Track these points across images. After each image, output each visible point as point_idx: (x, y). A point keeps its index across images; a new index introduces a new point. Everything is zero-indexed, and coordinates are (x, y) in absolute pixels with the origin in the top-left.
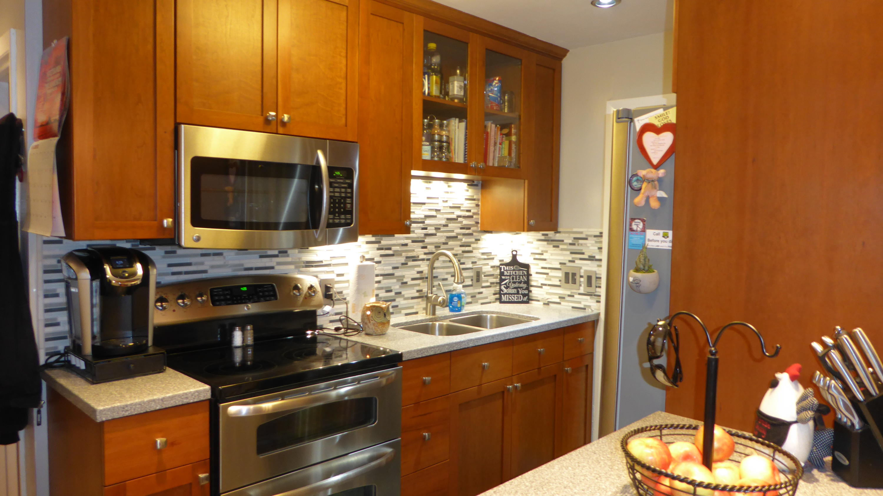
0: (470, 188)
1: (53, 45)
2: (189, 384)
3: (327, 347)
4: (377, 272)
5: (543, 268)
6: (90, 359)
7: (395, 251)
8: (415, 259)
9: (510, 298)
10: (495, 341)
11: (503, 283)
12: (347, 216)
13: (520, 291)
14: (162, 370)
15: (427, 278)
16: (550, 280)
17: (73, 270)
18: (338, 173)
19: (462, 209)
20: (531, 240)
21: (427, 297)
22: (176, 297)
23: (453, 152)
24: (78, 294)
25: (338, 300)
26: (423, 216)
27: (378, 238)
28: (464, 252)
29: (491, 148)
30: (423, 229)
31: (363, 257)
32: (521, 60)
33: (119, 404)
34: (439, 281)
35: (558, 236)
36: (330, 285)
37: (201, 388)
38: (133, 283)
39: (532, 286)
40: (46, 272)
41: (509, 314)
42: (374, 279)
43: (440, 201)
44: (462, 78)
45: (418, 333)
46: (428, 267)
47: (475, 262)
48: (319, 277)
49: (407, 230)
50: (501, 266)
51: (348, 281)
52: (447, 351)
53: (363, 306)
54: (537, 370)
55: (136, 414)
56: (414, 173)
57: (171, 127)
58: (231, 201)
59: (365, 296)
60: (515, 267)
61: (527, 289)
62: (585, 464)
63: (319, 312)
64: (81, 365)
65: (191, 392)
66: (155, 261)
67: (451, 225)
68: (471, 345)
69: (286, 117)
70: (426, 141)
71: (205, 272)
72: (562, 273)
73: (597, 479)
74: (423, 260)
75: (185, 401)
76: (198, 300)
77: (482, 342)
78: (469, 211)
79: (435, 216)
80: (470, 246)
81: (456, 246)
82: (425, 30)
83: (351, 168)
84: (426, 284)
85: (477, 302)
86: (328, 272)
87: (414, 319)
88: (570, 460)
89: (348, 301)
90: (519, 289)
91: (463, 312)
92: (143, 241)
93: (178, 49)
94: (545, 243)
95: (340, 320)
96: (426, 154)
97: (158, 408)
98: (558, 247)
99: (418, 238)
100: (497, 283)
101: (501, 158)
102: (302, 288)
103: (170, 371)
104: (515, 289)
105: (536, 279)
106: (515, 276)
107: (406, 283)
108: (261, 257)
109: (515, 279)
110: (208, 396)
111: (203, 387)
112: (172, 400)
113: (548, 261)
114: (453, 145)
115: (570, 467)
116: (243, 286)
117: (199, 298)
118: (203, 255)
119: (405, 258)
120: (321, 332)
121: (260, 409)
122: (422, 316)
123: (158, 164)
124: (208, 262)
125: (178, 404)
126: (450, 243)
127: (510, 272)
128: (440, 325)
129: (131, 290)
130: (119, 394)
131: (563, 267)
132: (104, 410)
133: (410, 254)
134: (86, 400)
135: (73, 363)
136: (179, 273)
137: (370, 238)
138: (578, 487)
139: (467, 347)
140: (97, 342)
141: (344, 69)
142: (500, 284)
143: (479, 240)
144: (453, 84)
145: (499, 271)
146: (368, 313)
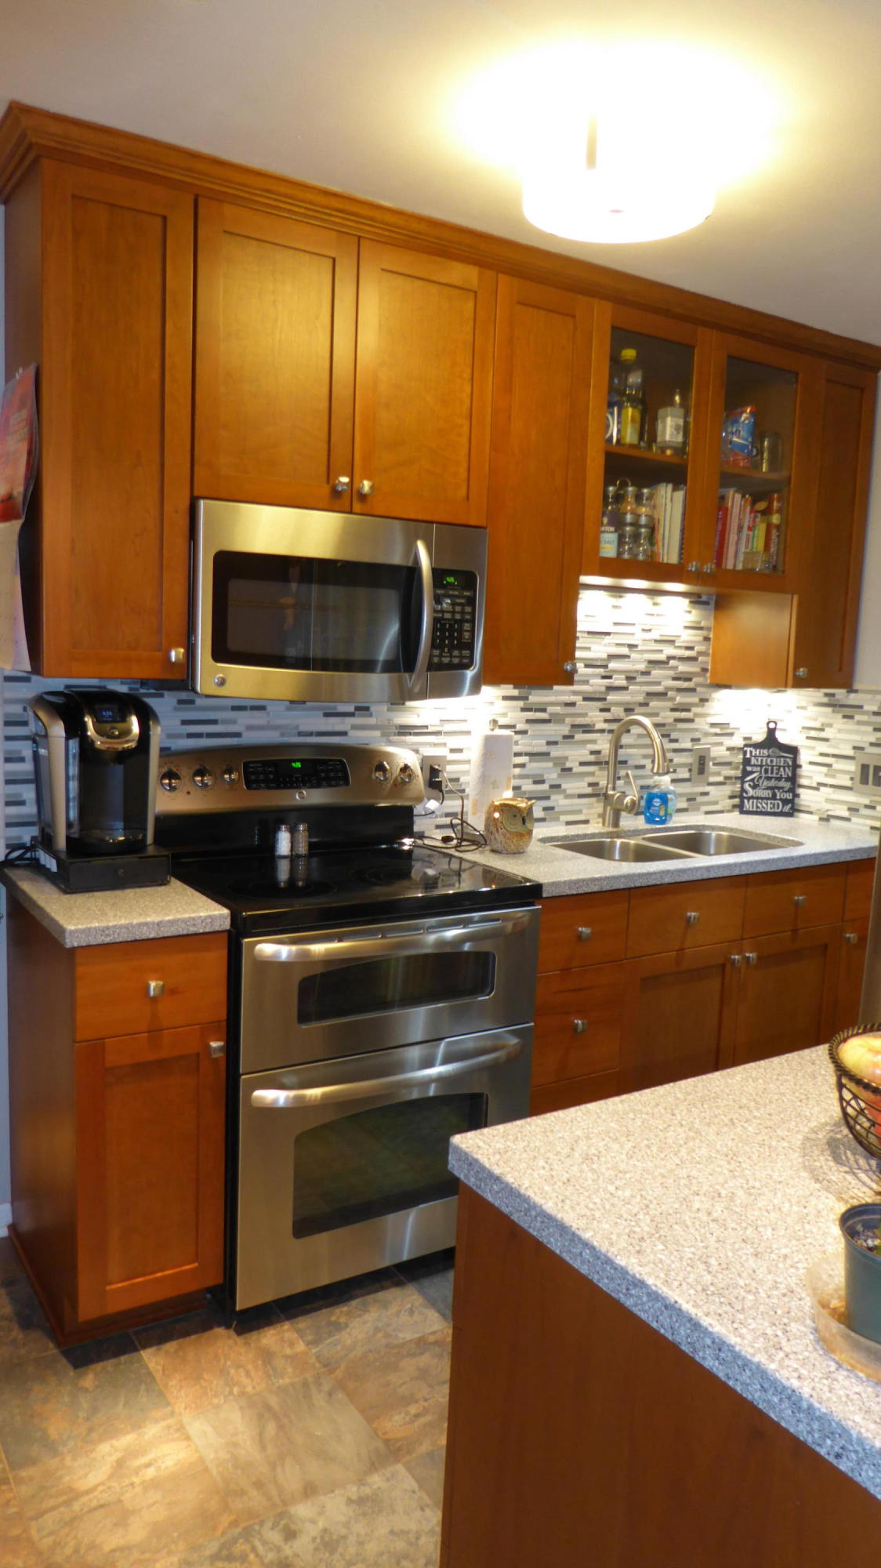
0: (694, 608)
1: (18, 377)
2: (200, 904)
3: (430, 867)
4: (516, 749)
5: (822, 755)
6: (63, 856)
7: (551, 714)
8: (587, 729)
9: (759, 805)
10: (711, 876)
11: (749, 778)
12: (464, 652)
13: (778, 794)
14: (166, 882)
15: (607, 763)
16: (834, 776)
17: (42, 722)
18: (451, 580)
19: (677, 644)
20: (803, 704)
21: (606, 796)
22: (192, 772)
23: (660, 544)
24: (49, 758)
25: (451, 792)
26: (605, 656)
27: (524, 692)
28: (677, 720)
29: (732, 537)
30: (604, 677)
31: (495, 722)
32: (797, 374)
33: (97, 925)
34: (626, 769)
35: (853, 699)
36: (439, 766)
37: (216, 913)
38: (126, 746)
39: (801, 786)
40: (7, 723)
41: (751, 833)
42: (510, 760)
43: (636, 630)
44: (681, 412)
45: (579, 855)
46: (610, 743)
47: (699, 740)
48: (420, 752)
49: (568, 678)
50: (745, 749)
51: (468, 762)
52: (622, 887)
53: (489, 804)
54: (790, 933)
55: (121, 942)
56: (585, 579)
57: (185, 504)
58: (290, 620)
59: (494, 788)
60: (770, 751)
61: (792, 790)
62: (788, 1078)
63: (418, 809)
64: (52, 864)
65: (200, 917)
66: (159, 714)
67: (656, 673)
68: (667, 880)
69: (366, 485)
70: (610, 524)
71: (238, 735)
72: (857, 766)
73: (801, 1101)
74: (602, 731)
75: (192, 930)
76: (224, 779)
77: (688, 876)
78: (691, 648)
79: (628, 657)
80: (688, 710)
81: (664, 709)
82: (614, 328)
83: (473, 570)
84: (606, 773)
85: (698, 809)
86: (435, 745)
87: (580, 832)
88: (765, 1069)
89: (468, 795)
90: (776, 791)
91: (670, 825)
92: (144, 683)
93: (198, 378)
94: (829, 710)
95: (452, 826)
96: (608, 546)
97: (152, 936)
98: (851, 717)
99: (595, 692)
100: (737, 778)
101: (750, 555)
102: (391, 768)
103: (176, 884)
104: (770, 791)
105: (809, 774)
106: (770, 768)
107: (570, 769)
108: (327, 715)
109: (769, 772)
110: (226, 925)
111: (219, 910)
112: (172, 926)
113: (832, 742)
114: (661, 531)
115: (762, 1078)
116: (295, 761)
117: (227, 776)
118: (235, 708)
119: (569, 728)
120: (419, 842)
121: (307, 953)
122: (595, 827)
123: (165, 563)
124: (244, 719)
125: (181, 933)
126: (654, 704)
127: (762, 761)
128: (622, 843)
129: (122, 756)
130: (99, 911)
131: (858, 754)
132: (77, 931)
133: (579, 721)
134: (53, 914)
135: (42, 862)
136: (199, 735)
137: (509, 690)
138: (763, 1109)
139: (659, 883)
140: (74, 833)
141: (467, 401)
142: (742, 779)
143: (707, 700)
144: (664, 422)
145: (741, 756)
146: (497, 815)
